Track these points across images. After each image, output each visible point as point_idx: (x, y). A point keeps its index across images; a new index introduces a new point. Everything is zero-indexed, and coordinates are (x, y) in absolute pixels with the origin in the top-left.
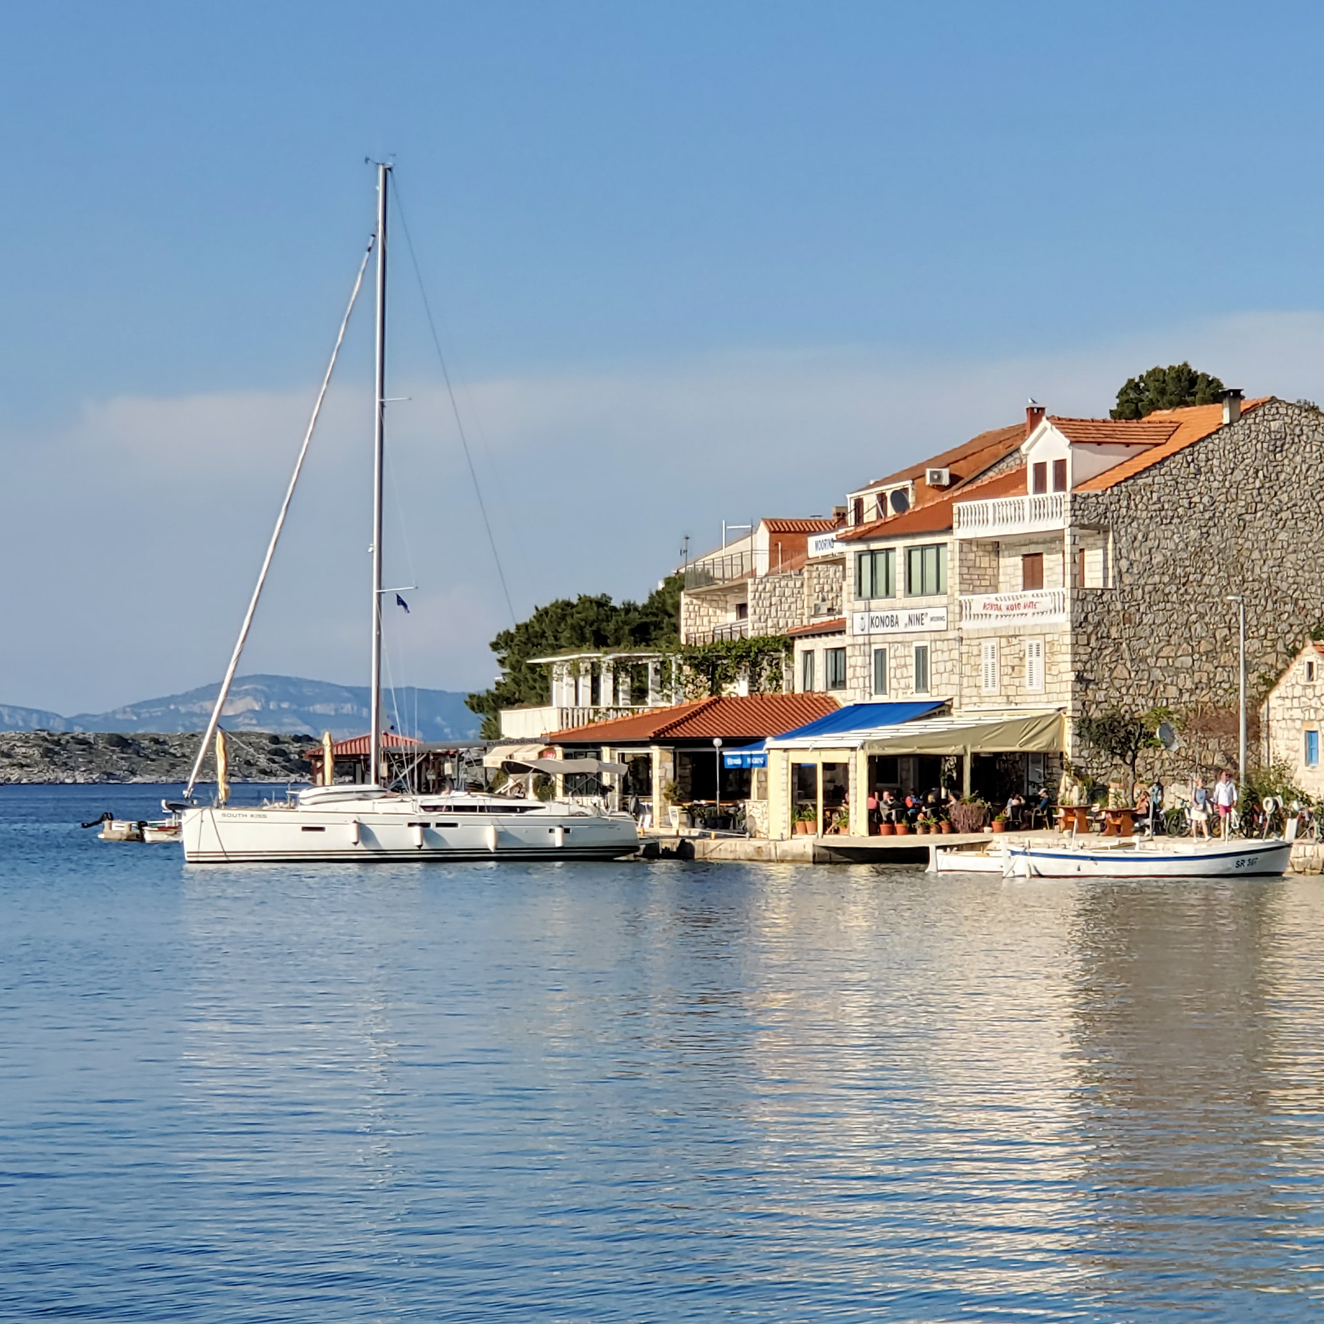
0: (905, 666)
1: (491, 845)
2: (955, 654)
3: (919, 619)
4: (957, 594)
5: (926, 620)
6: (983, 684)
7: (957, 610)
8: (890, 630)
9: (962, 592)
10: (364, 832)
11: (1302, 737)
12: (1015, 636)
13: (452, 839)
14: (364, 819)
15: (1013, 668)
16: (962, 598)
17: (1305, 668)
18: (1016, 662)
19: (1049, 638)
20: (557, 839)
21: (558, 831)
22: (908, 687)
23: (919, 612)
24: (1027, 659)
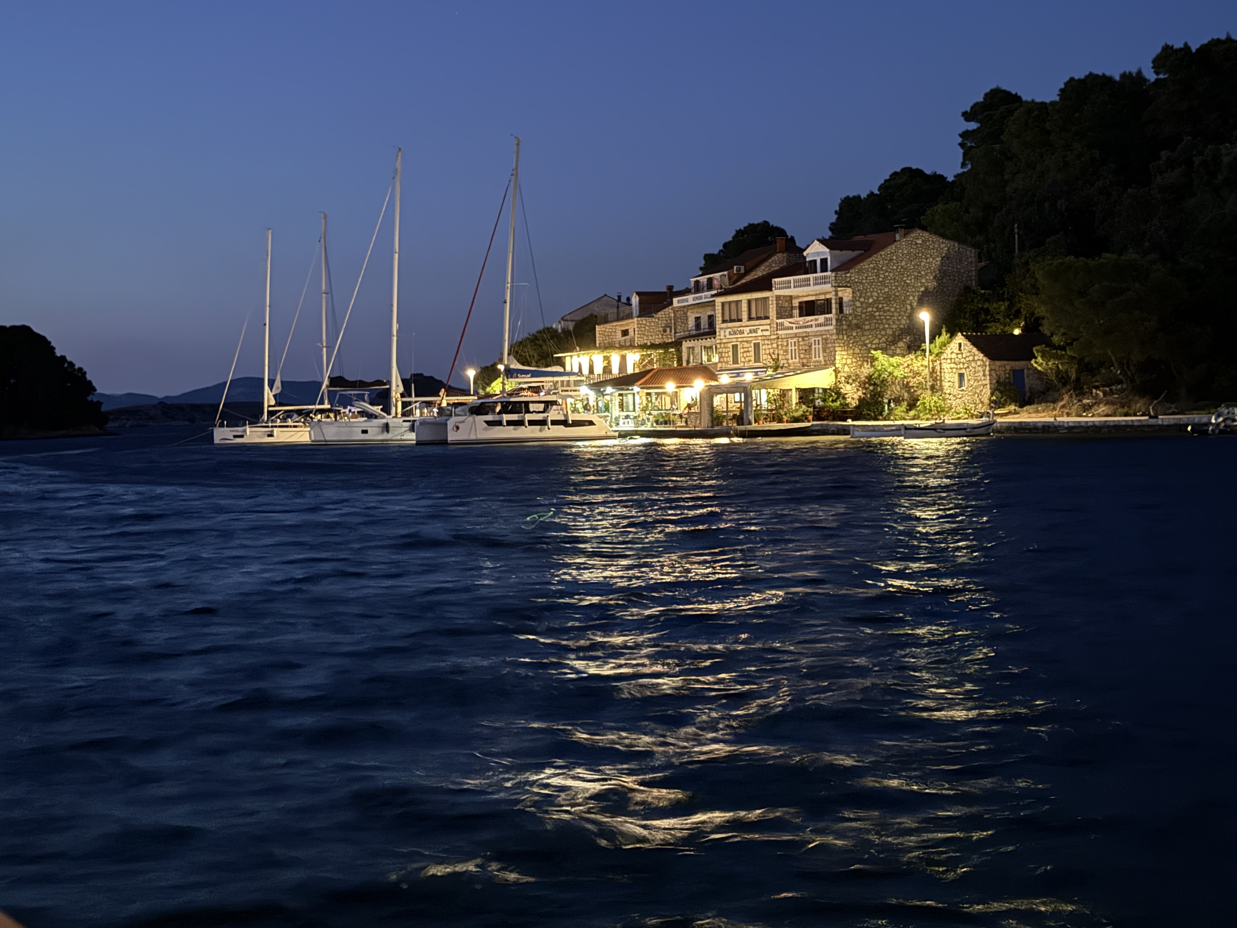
0: (749, 351)
2: (775, 345)
3: (755, 331)
4: (775, 319)
5: (759, 331)
6: (790, 358)
7: (775, 326)
8: (739, 336)
9: (777, 318)
11: (957, 376)
12: (806, 337)
15: (806, 350)
16: (779, 321)
17: (957, 346)
18: (807, 348)
19: (824, 337)
22: (750, 361)
23: (755, 328)
24: (813, 346)
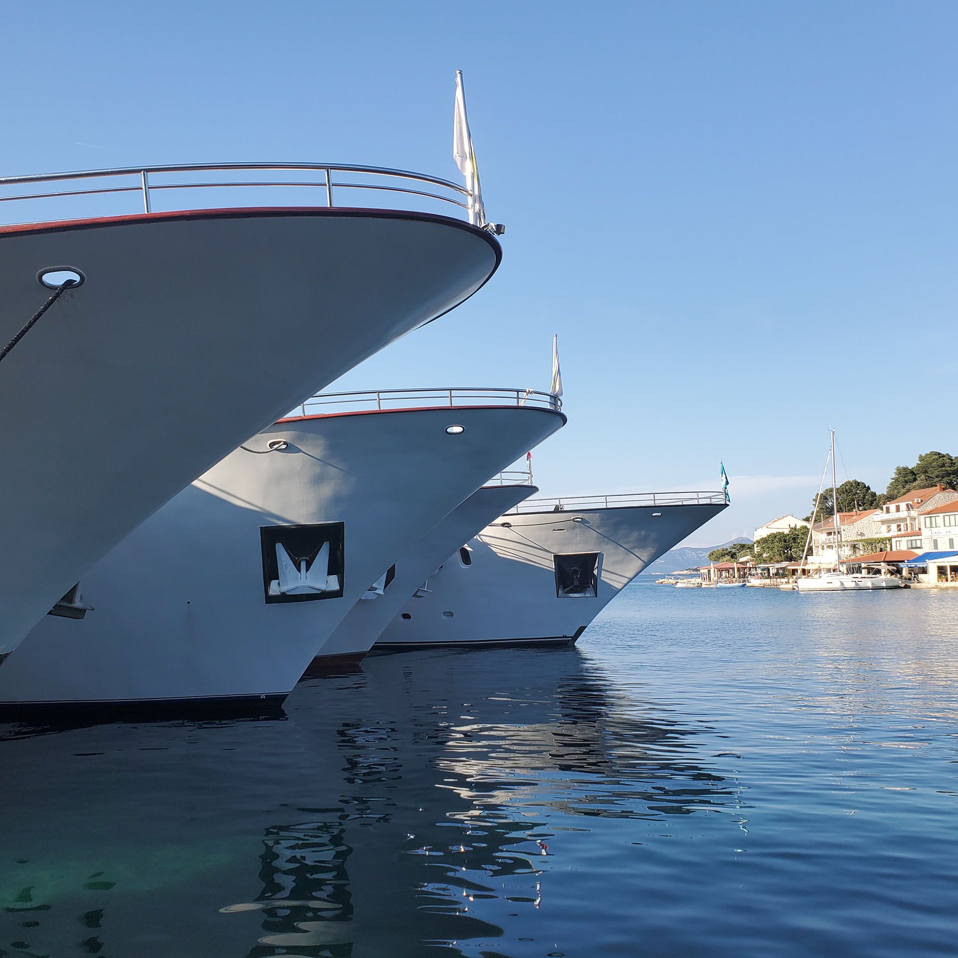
0: (945, 543)
1: (870, 586)
3: (950, 532)
5: (953, 532)
8: (939, 535)
10: (842, 584)
13: (861, 585)
14: (841, 580)
20: (884, 584)
21: (884, 583)
22: (946, 548)
23: (949, 530)
